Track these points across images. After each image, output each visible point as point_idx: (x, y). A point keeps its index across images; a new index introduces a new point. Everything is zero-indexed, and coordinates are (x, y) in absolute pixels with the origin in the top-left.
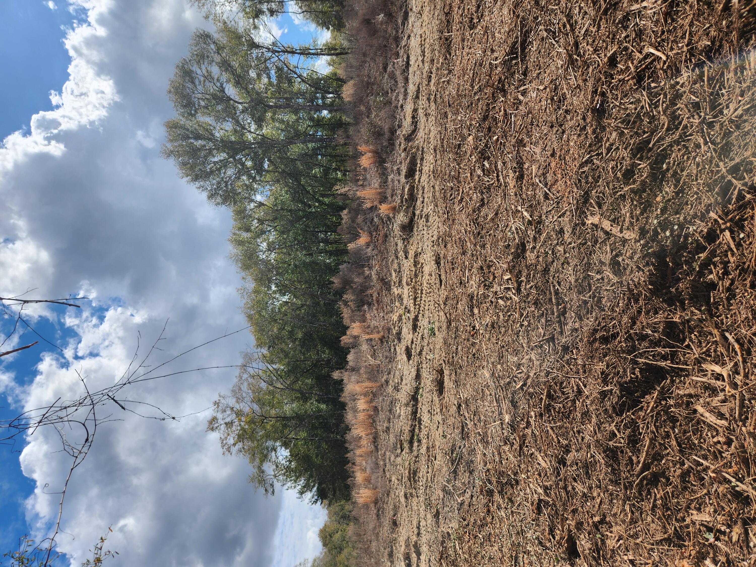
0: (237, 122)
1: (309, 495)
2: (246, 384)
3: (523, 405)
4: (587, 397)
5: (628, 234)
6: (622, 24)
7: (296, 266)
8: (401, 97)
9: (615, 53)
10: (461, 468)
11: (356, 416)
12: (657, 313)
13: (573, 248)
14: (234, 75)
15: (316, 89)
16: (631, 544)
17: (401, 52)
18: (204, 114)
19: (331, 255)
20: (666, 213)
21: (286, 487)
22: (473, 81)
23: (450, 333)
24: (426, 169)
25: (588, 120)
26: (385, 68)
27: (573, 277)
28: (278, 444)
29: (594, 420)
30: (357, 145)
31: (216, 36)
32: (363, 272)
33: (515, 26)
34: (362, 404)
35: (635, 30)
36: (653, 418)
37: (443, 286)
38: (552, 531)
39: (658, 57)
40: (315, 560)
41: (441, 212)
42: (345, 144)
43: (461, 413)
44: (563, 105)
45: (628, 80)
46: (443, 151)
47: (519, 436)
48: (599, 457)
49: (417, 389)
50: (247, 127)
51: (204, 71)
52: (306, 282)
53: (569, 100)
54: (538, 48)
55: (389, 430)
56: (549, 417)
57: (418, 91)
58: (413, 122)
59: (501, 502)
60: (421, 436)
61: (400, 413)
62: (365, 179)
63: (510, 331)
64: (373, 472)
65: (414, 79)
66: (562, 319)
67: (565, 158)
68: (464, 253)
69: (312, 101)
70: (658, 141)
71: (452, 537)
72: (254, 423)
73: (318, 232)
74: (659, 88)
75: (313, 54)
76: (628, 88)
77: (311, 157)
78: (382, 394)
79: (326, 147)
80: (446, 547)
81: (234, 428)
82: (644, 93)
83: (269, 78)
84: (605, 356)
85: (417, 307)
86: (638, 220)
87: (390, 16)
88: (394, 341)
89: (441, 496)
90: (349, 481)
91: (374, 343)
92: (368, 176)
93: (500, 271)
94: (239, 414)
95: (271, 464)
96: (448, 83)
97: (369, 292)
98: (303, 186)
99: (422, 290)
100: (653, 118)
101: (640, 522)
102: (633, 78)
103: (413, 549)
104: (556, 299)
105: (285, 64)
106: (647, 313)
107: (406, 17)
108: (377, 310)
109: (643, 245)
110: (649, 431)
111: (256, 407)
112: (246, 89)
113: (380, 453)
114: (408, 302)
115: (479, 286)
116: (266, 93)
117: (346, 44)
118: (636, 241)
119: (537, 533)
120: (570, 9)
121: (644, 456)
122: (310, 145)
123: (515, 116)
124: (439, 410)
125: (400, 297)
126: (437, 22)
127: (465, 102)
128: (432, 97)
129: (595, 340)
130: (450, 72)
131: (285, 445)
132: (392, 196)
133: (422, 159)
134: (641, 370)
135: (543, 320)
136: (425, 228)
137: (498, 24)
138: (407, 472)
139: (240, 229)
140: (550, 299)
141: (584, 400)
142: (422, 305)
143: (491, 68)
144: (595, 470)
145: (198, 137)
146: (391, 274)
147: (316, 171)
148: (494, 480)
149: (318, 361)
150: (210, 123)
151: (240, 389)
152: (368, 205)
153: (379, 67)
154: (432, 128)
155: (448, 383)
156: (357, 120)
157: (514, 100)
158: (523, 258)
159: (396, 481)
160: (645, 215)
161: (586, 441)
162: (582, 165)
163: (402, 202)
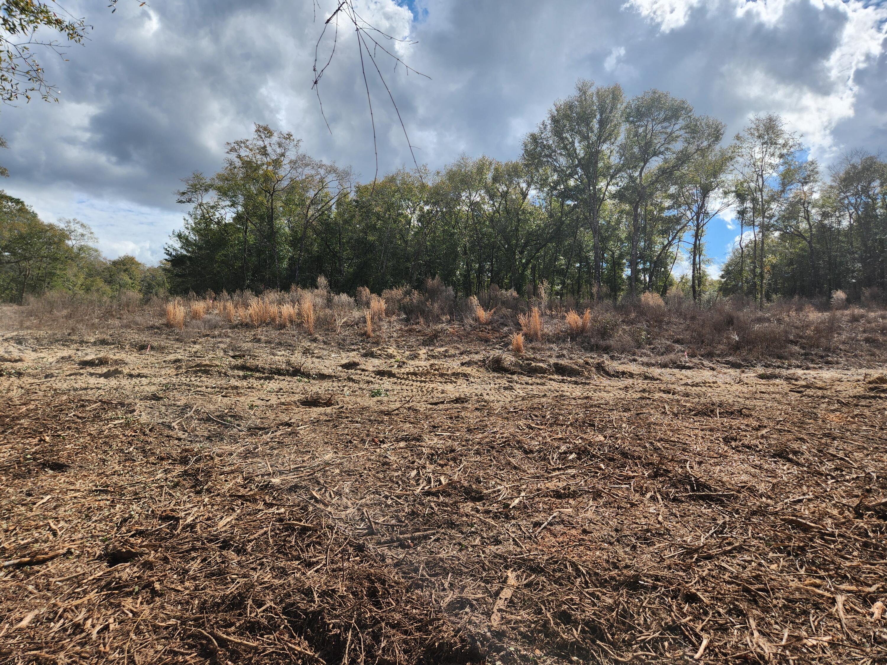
0: (619, 170)
1: (177, 245)
2: (313, 172)
3: (293, 498)
4: (304, 574)
5: (496, 618)
6: (733, 609)
7: (453, 234)
8: (645, 359)
9: (701, 601)
10: (213, 427)
11: (274, 303)
12: (405, 653)
13: (478, 556)
14: (673, 167)
15: (655, 262)
16: (128, 627)
17: (696, 360)
18: (629, 131)
19: (465, 276)
20: (522, 660)
21: (187, 217)
22: (667, 441)
23: (375, 414)
24: (565, 387)
25: (625, 571)
26: (677, 341)
27: (446, 556)
28: (240, 209)
29: (277, 582)
30: (591, 308)
31: (717, 147)
32: (444, 314)
33: (728, 489)
34: (288, 310)
35: (727, 623)
36: (281, 649)
37: (430, 406)
38: (140, 533)
39: (698, 649)
40: (96, 251)
41: (517, 404)
42: (592, 295)
43: (280, 427)
44: (641, 543)
45: (670, 616)
46: (586, 407)
47: (255, 494)
48: (232, 589)
49: (307, 375)
50: (614, 181)
51: (677, 133)
52: (433, 247)
53: (646, 550)
54: (705, 514)
55: (256, 342)
56: (279, 529)
57: (653, 379)
58: (618, 372)
59: (174, 474)
60: (251, 380)
61: (277, 355)
62: (552, 317)
63: (379, 484)
64: (205, 322)
65: (666, 374)
66: (395, 544)
67: (581, 545)
68: (469, 430)
69: (642, 257)
70: (603, 650)
71: (130, 415)
72: (265, 181)
73: (492, 262)
74: (662, 651)
75: (694, 260)
76: (663, 616)
77: (579, 255)
78: (300, 334)
79: (589, 272)
80: (116, 408)
81: (259, 157)
82: (657, 634)
83: (669, 208)
84: (353, 593)
85: (405, 377)
86: (513, 629)
87: (736, 348)
88: (363, 349)
89: (179, 403)
90: (192, 293)
91: (361, 325)
92: (555, 321)
93: (449, 473)
94: (277, 163)
95: (216, 200)
96: (663, 413)
97: (421, 320)
98: (545, 245)
99: (425, 382)
100: (628, 644)
101: (155, 637)
102: (673, 621)
103: (112, 369)
104: (419, 537)
105: (683, 227)
106: (405, 642)
107: (734, 365)
108: (401, 329)
109: (485, 635)
110: (266, 646)
111: (285, 183)
112: (657, 181)
113: (229, 331)
114: (411, 366)
115: (431, 448)
116: (652, 205)
117: (705, 297)
118: (489, 627)
119: (137, 516)
120: (748, 550)
121: (236, 640)
122: (591, 254)
123: (627, 489)
124: (283, 400)
125: (415, 357)
126: (730, 401)
127: (642, 432)
128: (646, 395)
129: (373, 582)
130: (676, 415)
131: (239, 218)
132: (533, 348)
133: (576, 383)
134: (337, 636)
135: (393, 522)
136: (497, 386)
137: (730, 469)
138: (207, 362)
139: (496, 170)
140: (418, 530)
141: (300, 570)
142: (407, 382)
143: (680, 462)
144: (217, 584)
145: (602, 123)
146: (442, 346)
147: (562, 260)
148: (201, 465)
149: (340, 259)
150: (619, 139)
151: (307, 165)
152: (522, 319)
153: (680, 334)
154: (611, 395)
155: (315, 412)
156: (619, 309)
157: (646, 488)
158: (465, 499)
159: (194, 350)
160: (519, 637)
161: (252, 573)
162: (574, 565)
163: (527, 359)
